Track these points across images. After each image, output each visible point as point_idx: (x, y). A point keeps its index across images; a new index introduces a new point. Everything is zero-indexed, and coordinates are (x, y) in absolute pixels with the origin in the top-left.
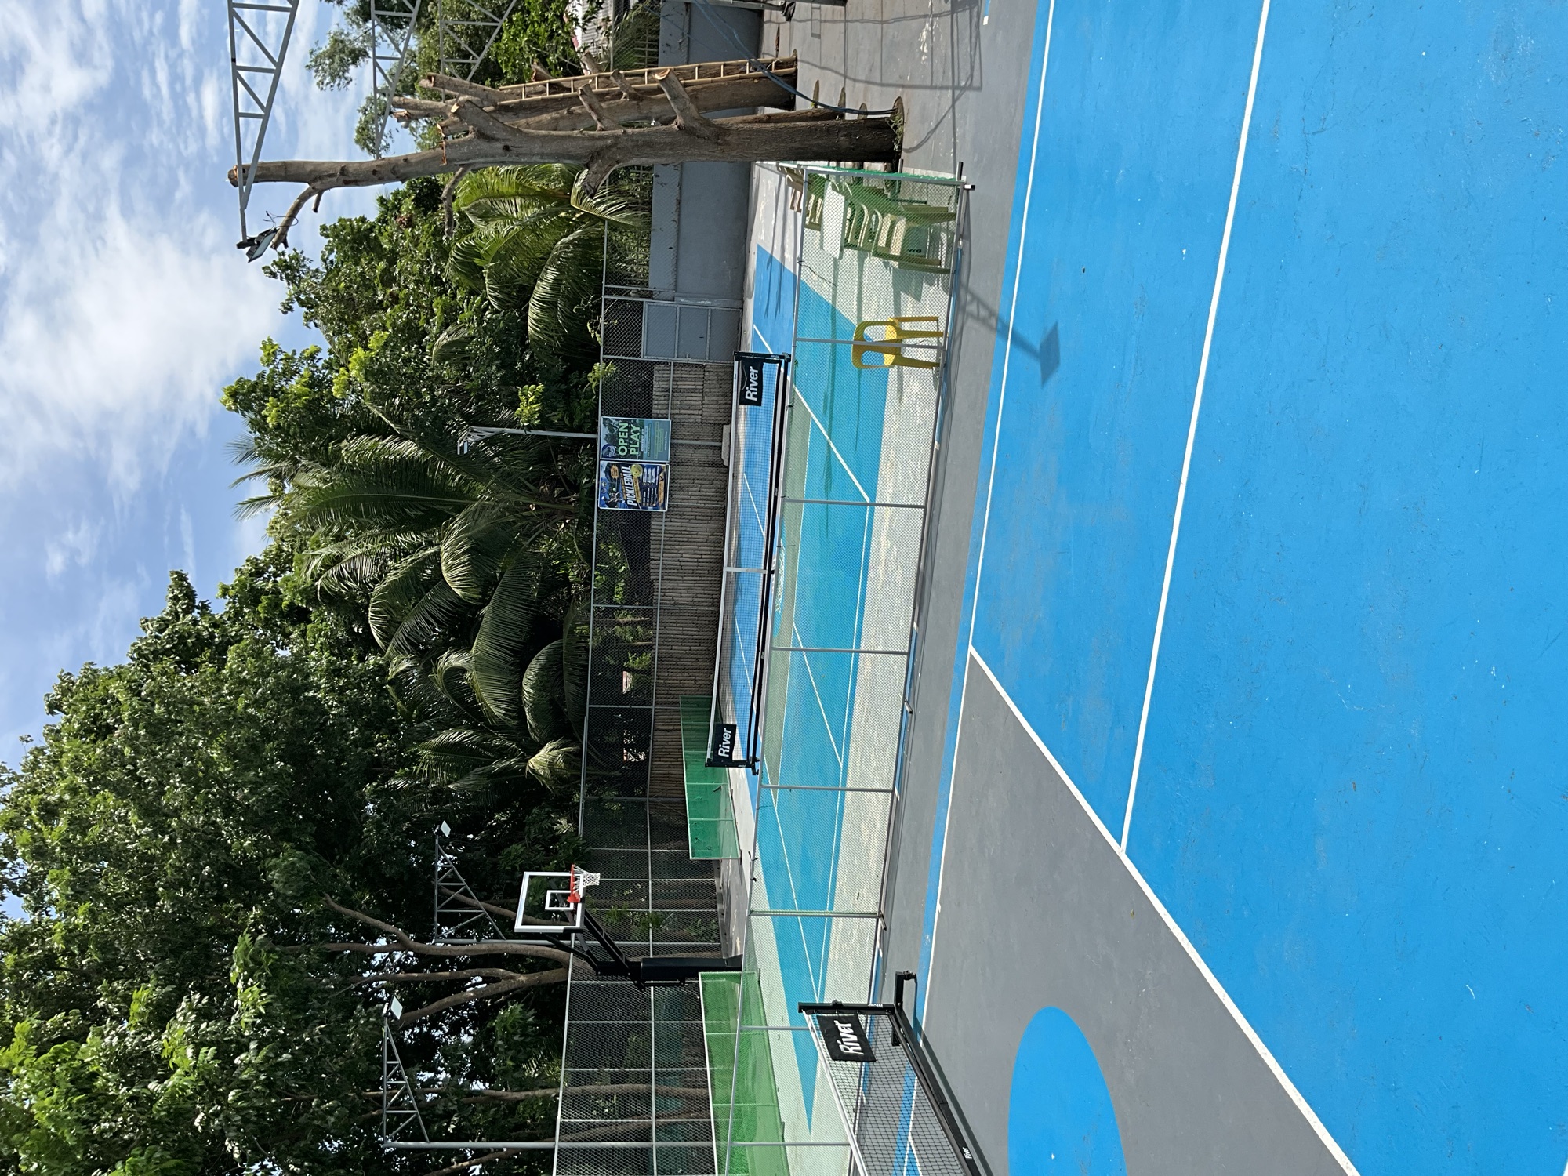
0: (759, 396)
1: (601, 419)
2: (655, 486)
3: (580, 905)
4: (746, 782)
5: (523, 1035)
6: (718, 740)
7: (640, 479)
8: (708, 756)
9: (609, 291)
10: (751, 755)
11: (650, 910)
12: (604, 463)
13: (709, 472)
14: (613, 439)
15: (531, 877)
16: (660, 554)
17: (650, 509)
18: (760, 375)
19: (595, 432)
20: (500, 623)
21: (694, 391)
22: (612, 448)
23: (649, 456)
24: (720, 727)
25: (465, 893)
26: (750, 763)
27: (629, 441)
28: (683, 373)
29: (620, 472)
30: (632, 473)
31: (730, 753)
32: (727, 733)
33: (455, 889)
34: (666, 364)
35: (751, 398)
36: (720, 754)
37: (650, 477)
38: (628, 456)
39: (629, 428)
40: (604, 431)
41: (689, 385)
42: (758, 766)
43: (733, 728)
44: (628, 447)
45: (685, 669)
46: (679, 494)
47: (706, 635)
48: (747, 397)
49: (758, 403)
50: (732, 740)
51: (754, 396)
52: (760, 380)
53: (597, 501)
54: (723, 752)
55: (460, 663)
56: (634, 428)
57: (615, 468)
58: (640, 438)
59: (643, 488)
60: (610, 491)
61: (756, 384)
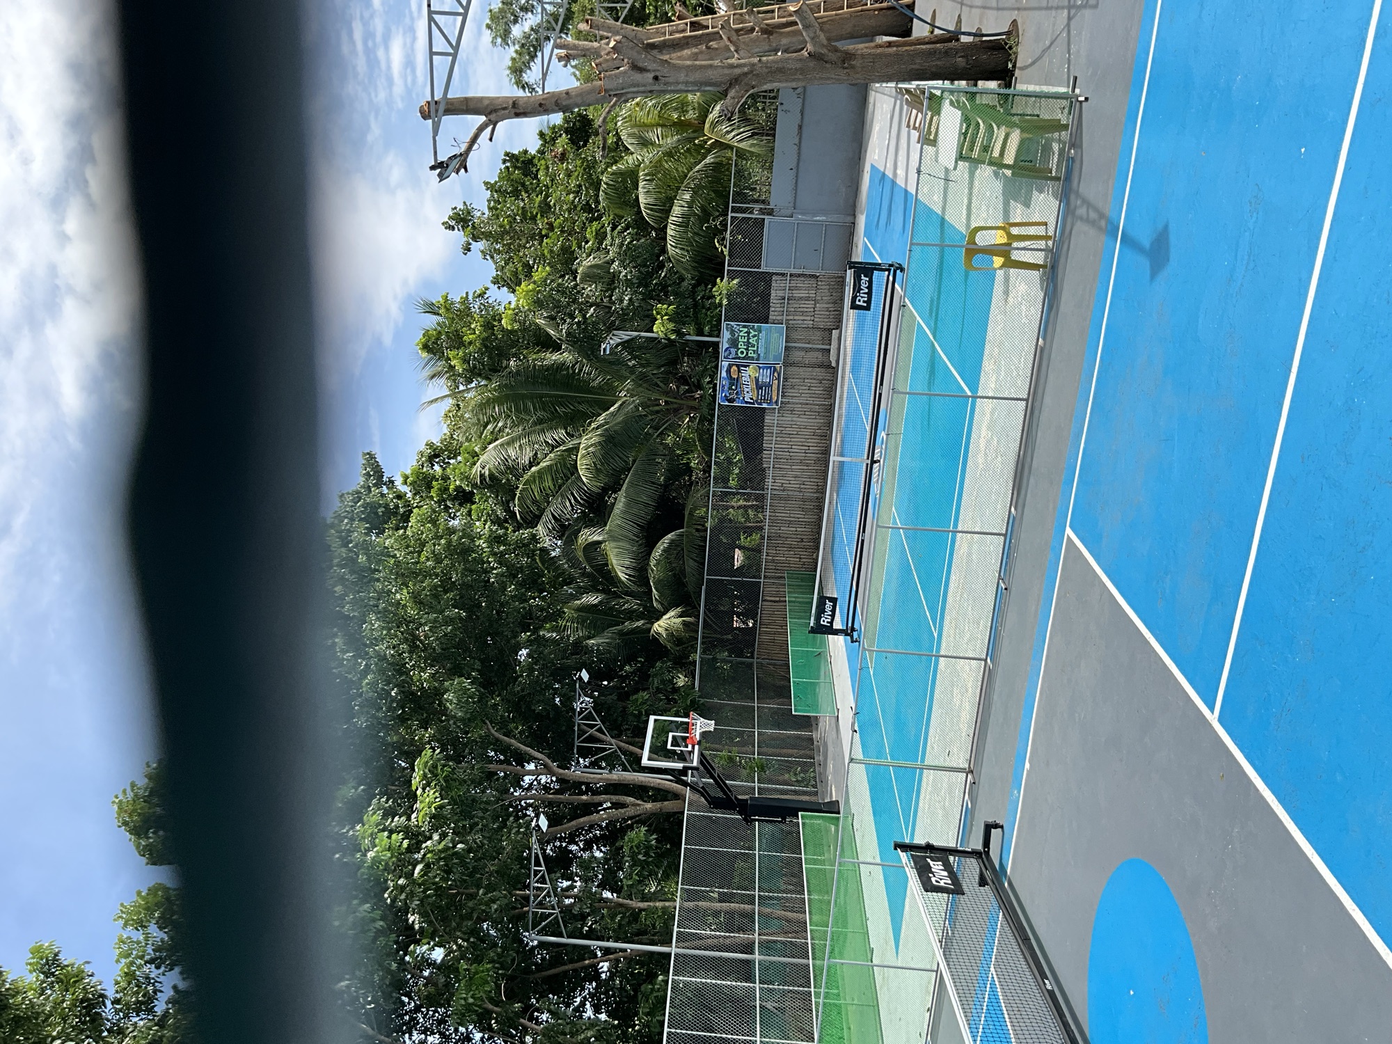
0: (869, 302)
1: (724, 324)
2: (769, 385)
3: (697, 747)
4: (844, 649)
5: (646, 854)
6: (821, 610)
7: (757, 380)
8: (812, 625)
9: (734, 210)
10: (850, 625)
11: (756, 756)
12: (725, 364)
13: (819, 373)
14: (734, 343)
15: (656, 720)
16: (772, 445)
17: (765, 406)
18: (870, 282)
19: (718, 336)
20: (631, 502)
21: (808, 299)
22: (733, 350)
23: (765, 358)
24: (822, 600)
25: (600, 730)
26: (848, 632)
27: (748, 344)
28: (799, 283)
29: (739, 371)
30: (750, 373)
31: (831, 623)
32: (829, 604)
33: (592, 726)
34: (783, 275)
35: (861, 303)
36: (822, 623)
37: (765, 377)
38: (746, 357)
39: (748, 333)
40: (726, 335)
41: (803, 294)
42: (855, 634)
43: (834, 600)
44: (747, 349)
45: (791, 548)
46: (790, 392)
47: (811, 518)
48: (857, 303)
49: (868, 308)
50: (834, 611)
51: (864, 302)
52: (870, 287)
53: (719, 400)
54: (825, 621)
55: (596, 538)
56: (753, 333)
57: (735, 368)
58: (757, 341)
59: (759, 387)
60: (730, 388)
61: (866, 291)
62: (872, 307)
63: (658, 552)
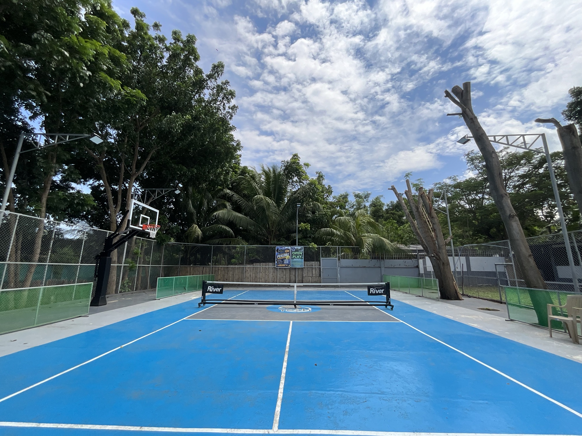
0: (372, 294)
1: (303, 247)
2: (283, 263)
3: (141, 229)
6: (215, 286)
7: (285, 259)
8: (208, 282)
9: (339, 248)
10: (207, 302)
12: (289, 248)
13: (288, 280)
14: (297, 250)
15: (157, 213)
16: (262, 266)
17: (276, 262)
18: (381, 294)
19: (298, 245)
20: (241, 219)
21: (312, 274)
22: (294, 250)
23: (292, 261)
24: (221, 286)
26: (204, 302)
27: (297, 255)
29: (287, 253)
30: (287, 256)
31: (209, 292)
32: (219, 290)
34: (320, 265)
35: (371, 291)
36: (209, 287)
37: (286, 262)
39: (300, 255)
40: (299, 248)
41: (314, 272)
42: (202, 305)
43: (221, 292)
44: (295, 255)
45: (224, 276)
46: (281, 270)
48: (371, 289)
49: (369, 294)
50: (216, 292)
51: (372, 292)
52: (379, 294)
53: (278, 246)
54: (210, 288)
55: (228, 207)
56: (301, 256)
57: (288, 251)
58: (298, 258)
59: (283, 260)
60: (281, 250)
61: (377, 293)
62: (370, 296)
63: (224, 227)
